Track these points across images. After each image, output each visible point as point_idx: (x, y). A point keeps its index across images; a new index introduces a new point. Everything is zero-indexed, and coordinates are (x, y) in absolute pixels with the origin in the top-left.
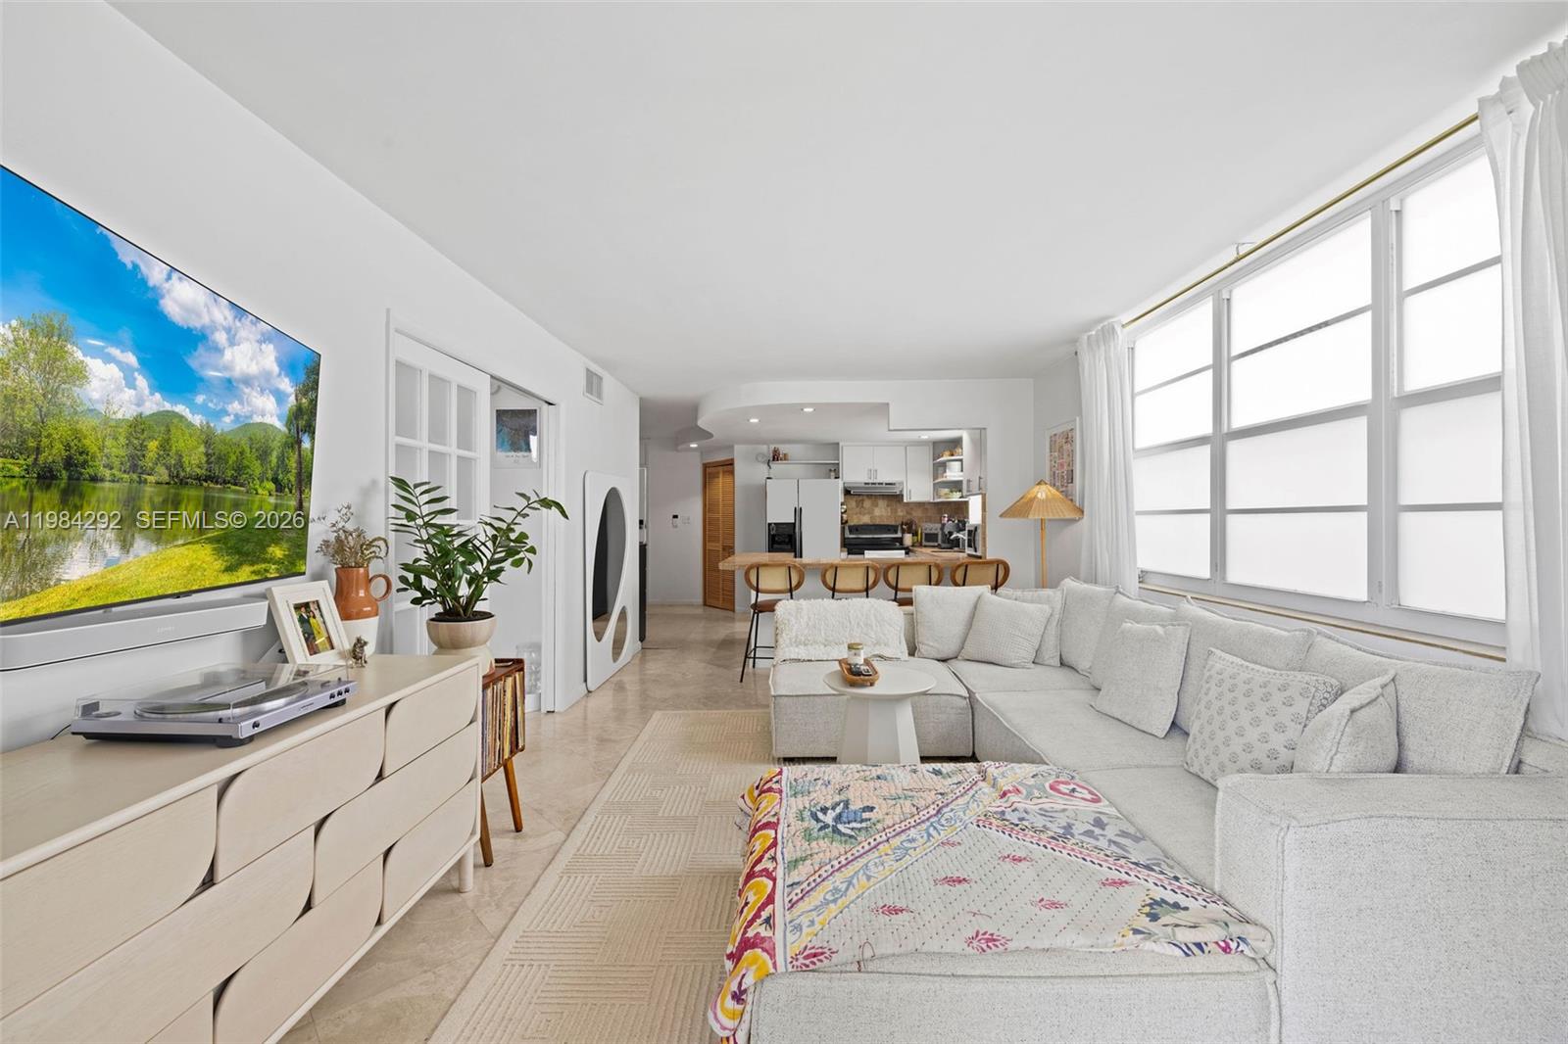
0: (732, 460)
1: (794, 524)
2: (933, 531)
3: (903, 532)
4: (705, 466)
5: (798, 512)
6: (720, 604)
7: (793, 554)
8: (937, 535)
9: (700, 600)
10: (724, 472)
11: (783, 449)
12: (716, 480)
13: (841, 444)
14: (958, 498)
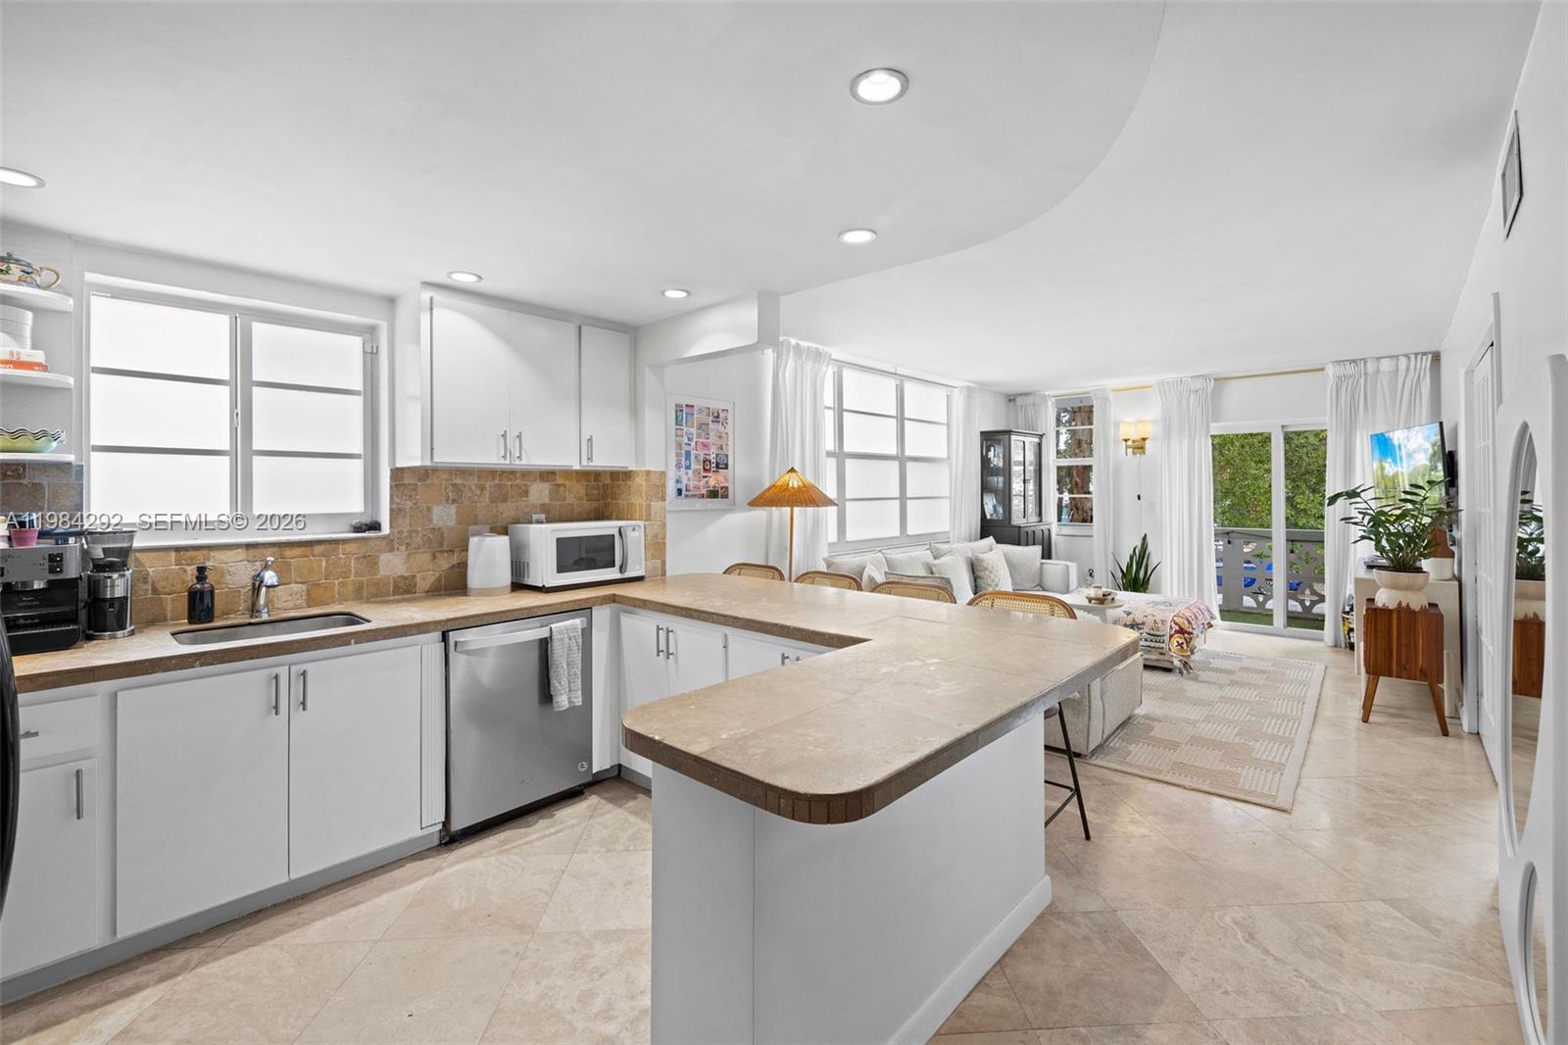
14: (50, 453)
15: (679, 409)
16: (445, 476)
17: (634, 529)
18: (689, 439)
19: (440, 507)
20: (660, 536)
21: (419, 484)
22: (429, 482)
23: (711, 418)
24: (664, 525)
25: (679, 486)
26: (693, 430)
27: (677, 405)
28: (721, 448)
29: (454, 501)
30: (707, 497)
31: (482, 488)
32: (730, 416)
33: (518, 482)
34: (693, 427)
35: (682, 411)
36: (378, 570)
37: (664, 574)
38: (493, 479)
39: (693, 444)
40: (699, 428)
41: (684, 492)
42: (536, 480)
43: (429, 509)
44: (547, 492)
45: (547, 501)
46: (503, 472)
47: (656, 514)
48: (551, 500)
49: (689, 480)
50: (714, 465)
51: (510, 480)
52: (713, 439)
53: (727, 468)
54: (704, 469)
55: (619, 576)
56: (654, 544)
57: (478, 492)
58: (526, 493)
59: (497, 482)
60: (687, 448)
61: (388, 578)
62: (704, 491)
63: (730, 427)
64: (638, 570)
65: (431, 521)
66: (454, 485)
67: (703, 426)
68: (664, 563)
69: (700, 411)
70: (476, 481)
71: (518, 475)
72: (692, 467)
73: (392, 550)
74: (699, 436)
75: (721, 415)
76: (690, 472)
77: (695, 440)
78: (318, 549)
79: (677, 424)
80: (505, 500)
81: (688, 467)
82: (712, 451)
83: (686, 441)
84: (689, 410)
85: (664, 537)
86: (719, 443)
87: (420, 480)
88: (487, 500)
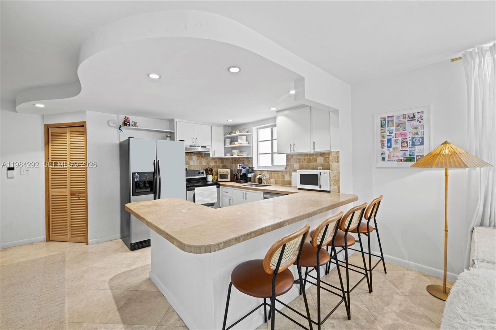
0: (85, 122)
1: (154, 173)
2: (225, 173)
3: (207, 174)
4: (48, 128)
5: (156, 165)
6: (68, 237)
7: (152, 196)
8: (227, 175)
9: (43, 237)
10: (71, 132)
11: (132, 119)
12: (61, 139)
13: (175, 120)
14: (245, 155)
15: (383, 119)
16: (296, 156)
17: (325, 173)
18: (390, 133)
19: (295, 164)
20: (337, 177)
21: (291, 158)
22: (293, 158)
23: (407, 119)
24: (339, 172)
25: (383, 156)
26: (394, 128)
27: (381, 118)
28: (417, 133)
29: (298, 163)
30: (405, 161)
31: (305, 159)
32: (425, 115)
33: (314, 157)
34: (393, 126)
35: (385, 120)
36: (284, 178)
37: (339, 192)
38: (307, 157)
39: (393, 135)
40: (398, 125)
41: (387, 158)
42: (319, 156)
43: (293, 165)
44: (323, 159)
45: (323, 163)
46: (310, 154)
47: (334, 168)
48: (324, 162)
49: (390, 152)
50: (411, 144)
51: (312, 156)
52: (408, 129)
53: (422, 144)
54: (402, 147)
55: (319, 189)
56: (334, 180)
57: (304, 160)
58: (316, 160)
59: (308, 157)
60: (389, 137)
61: (286, 180)
62: (402, 158)
63: (424, 122)
64: (326, 188)
65: (293, 167)
66: (298, 158)
67: (401, 125)
68: (339, 188)
69: (398, 117)
70: (303, 157)
71: (314, 155)
72: (392, 146)
73: (287, 174)
74: (397, 130)
75: (416, 116)
76: (391, 149)
77: (394, 132)
78: (276, 172)
79: (381, 127)
80: (310, 162)
81: (390, 147)
82: (408, 136)
83: (388, 133)
84: (390, 119)
85: (339, 177)
86: (416, 131)
87: (292, 157)
88: (306, 162)
